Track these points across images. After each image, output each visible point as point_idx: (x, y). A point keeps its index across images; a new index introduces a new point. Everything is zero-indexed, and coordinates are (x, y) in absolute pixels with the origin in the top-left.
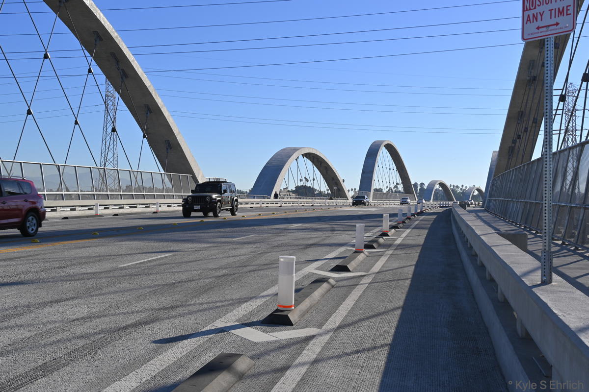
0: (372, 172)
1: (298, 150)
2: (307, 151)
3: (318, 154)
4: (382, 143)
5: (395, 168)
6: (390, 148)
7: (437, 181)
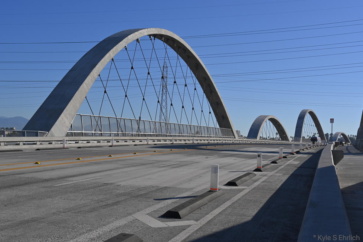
0: (302, 127)
1: (267, 117)
2: (271, 117)
3: (276, 118)
4: (307, 111)
5: (314, 125)
6: (312, 114)
7: (340, 133)
